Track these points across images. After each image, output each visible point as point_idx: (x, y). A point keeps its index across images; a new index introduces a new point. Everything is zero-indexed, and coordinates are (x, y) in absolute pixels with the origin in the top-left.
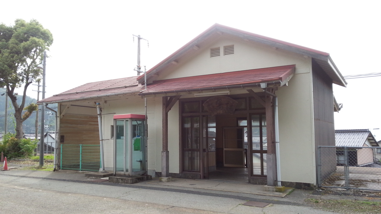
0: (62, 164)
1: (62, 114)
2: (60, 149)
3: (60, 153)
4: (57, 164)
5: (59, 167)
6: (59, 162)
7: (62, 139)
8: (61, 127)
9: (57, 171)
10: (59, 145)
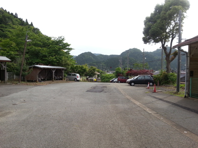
0: (191, 93)
1: (191, 54)
2: (190, 81)
3: (190, 84)
4: (187, 93)
5: (189, 95)
6: (189, 91)
7: (191, 74)
8: (190, 64)
9: (187, 97)
10: (189, 78)
